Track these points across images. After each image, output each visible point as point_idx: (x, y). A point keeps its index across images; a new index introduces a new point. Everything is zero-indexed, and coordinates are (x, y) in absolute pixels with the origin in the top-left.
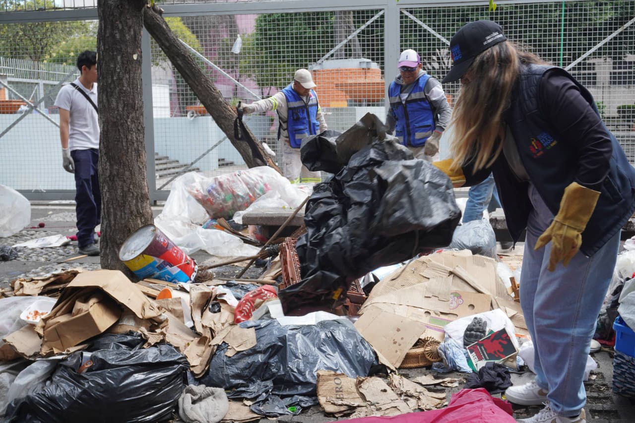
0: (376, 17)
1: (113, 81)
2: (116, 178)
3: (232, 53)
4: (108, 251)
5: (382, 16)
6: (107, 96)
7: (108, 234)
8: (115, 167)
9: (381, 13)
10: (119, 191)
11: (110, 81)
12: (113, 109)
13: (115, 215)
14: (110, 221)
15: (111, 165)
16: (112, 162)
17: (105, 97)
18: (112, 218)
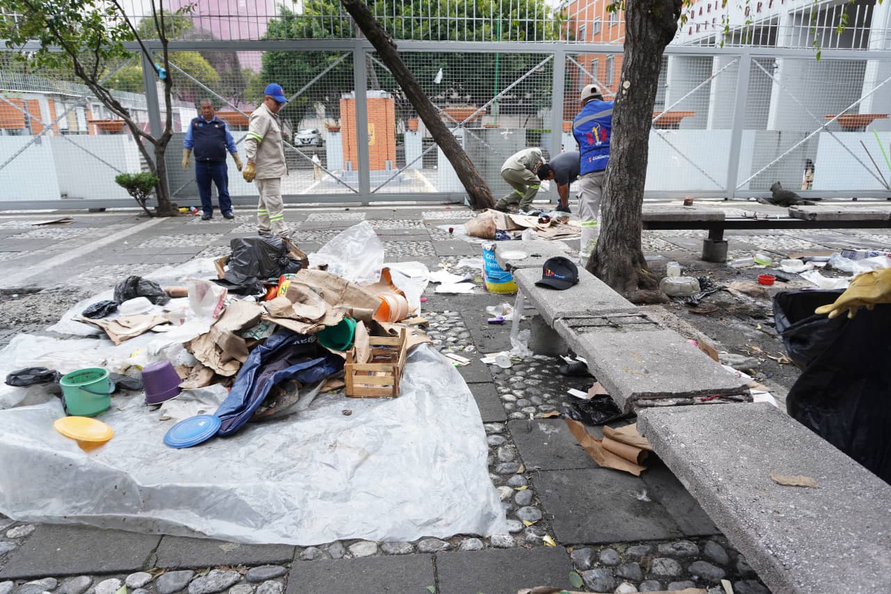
0: (547, 59)
1: (644, 106)
2: (634, 188)
3: (435, 83)
4: (618, 246)
5: (552, 59)
6: (638, 118)
7: (619, 232)
8: (635, 178)
9: (551, 57)
10: (634, 198)
11: (642, 106)
12: (642, 130)
13: (629, 217)
14: (622, 222)
15: (631, 177)
16: (632, 174)
17: (635, 119)
18: (625, 219)
